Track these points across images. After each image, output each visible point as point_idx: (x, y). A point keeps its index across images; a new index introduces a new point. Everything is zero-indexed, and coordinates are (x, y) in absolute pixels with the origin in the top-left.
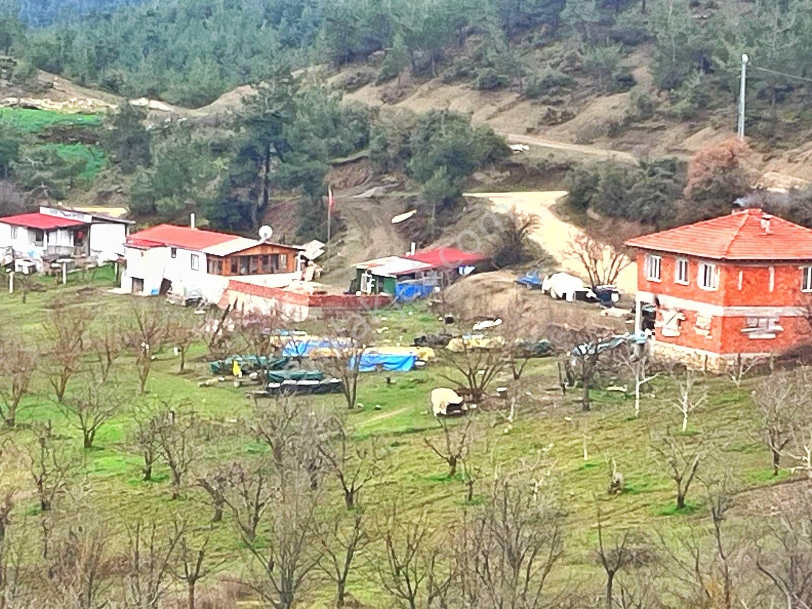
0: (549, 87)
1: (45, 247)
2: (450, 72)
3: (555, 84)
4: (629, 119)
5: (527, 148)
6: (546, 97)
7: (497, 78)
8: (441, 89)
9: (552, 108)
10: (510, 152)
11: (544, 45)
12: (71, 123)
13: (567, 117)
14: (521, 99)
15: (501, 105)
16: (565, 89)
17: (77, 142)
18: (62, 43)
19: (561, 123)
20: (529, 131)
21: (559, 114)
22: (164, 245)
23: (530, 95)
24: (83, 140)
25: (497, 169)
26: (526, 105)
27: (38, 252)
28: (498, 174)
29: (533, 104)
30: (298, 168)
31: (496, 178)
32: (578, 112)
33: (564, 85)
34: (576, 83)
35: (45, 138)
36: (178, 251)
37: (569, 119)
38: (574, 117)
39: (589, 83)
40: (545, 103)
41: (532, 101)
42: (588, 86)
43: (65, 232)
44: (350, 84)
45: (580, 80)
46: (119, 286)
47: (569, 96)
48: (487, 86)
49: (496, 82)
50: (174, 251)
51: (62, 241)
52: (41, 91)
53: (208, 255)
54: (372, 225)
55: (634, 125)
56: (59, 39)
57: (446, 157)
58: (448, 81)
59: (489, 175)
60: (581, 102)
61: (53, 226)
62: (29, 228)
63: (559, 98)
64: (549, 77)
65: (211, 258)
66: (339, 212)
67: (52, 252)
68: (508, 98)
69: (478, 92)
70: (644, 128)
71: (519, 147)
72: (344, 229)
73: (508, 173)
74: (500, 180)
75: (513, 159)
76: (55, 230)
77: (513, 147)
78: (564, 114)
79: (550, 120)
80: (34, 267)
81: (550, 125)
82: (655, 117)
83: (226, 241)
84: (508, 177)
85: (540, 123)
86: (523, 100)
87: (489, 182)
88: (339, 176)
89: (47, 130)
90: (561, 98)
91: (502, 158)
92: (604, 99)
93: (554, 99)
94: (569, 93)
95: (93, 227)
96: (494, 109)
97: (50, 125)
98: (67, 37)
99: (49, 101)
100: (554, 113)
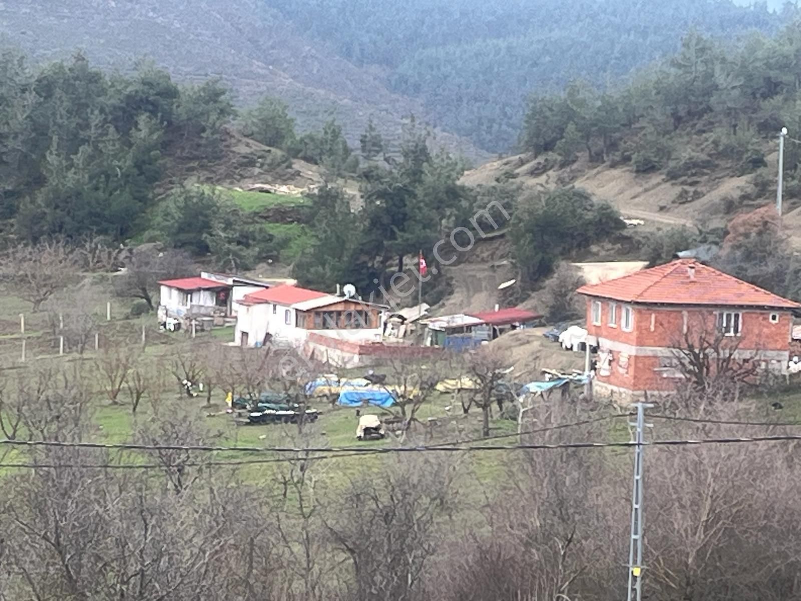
0: (689, 169)
1: (188, 307)
2: (617, 156)
3: (695, 165)
4: (745, 197)
5: (642, 222)
6: (683, 178)
7: (650, 162)
8: (607, 172)
9: (686, 188)
10: (624, 226)
11: (704, 132)
12: (293, 205)
13: (697, 195)
14: (664, 181)
15: (646, 186)
16: (705, 171)
17: (293, 222)
18: (329, 136)
19: (690, 202)
20: (662, 209)
21: (691, 194)
22: (267, 302)
23: (672, 176)
24: (299, 221)
25: (610, 242)
26: (668, 185)
27: (184, 310)
28: (610, 246)
29: (673, 184)
30: (410, 236)
31: (608, 250)
32: (709, 192)
33: (704, 167)
34: (717, 166)
35: (266, 218)
36: (278, 307)
37: (698, 198)
38: (704, 195)
39: (729, 165)
40: (682, 183)
41: (674, 181)
42: (727, 168)
43: (207, 293)
44: (537, 169)
45: (722, 163)
46: (233, 340)
47: (707, 177)
48: (641, 169)
49: (650, 165)
50: (275, 306)
51: (206, 301)
52: (289, 179)
53: (297, 310)
54: (478, 290)
55: (745, 202)
56: (326, 133)
57: (537, 226)
58: (613, 166)
59: (603, 247)
60: (715, 182)
61: (194, 287)
62: (180, 290)
63: (695, 179)
64: (690, 159)
65: (299, 314)
66: (452, 278)
67: (195, 311)
68: (656, 179)
69: (634, 175)
70: (752, 206)
71: (635, 222)
72: (451, 293)
73: (619, 245)
74: (612, 252)
75: (625, 233)
76: (199, 290)
77: (628, 222)
78: (695, 192)
79: (682, 199)
80: (179, 324)
81: (681, 203)
82: (767, 195)
83: (316, 298)
84: (619, 249)
85: (673, 202)
86: (667, 181)
87: (603, 253)
88: (487, 250)
89: (269, 210)
90: (698, 179)
91: (614, 231)
92: (735, 179)
93: (689, 181)
94: (706, 174)
95: (234, 288)
96: (640, 189)
97: (272, 206)
98: (334, 131)
99: (292, 187)
100: (686, 192)
